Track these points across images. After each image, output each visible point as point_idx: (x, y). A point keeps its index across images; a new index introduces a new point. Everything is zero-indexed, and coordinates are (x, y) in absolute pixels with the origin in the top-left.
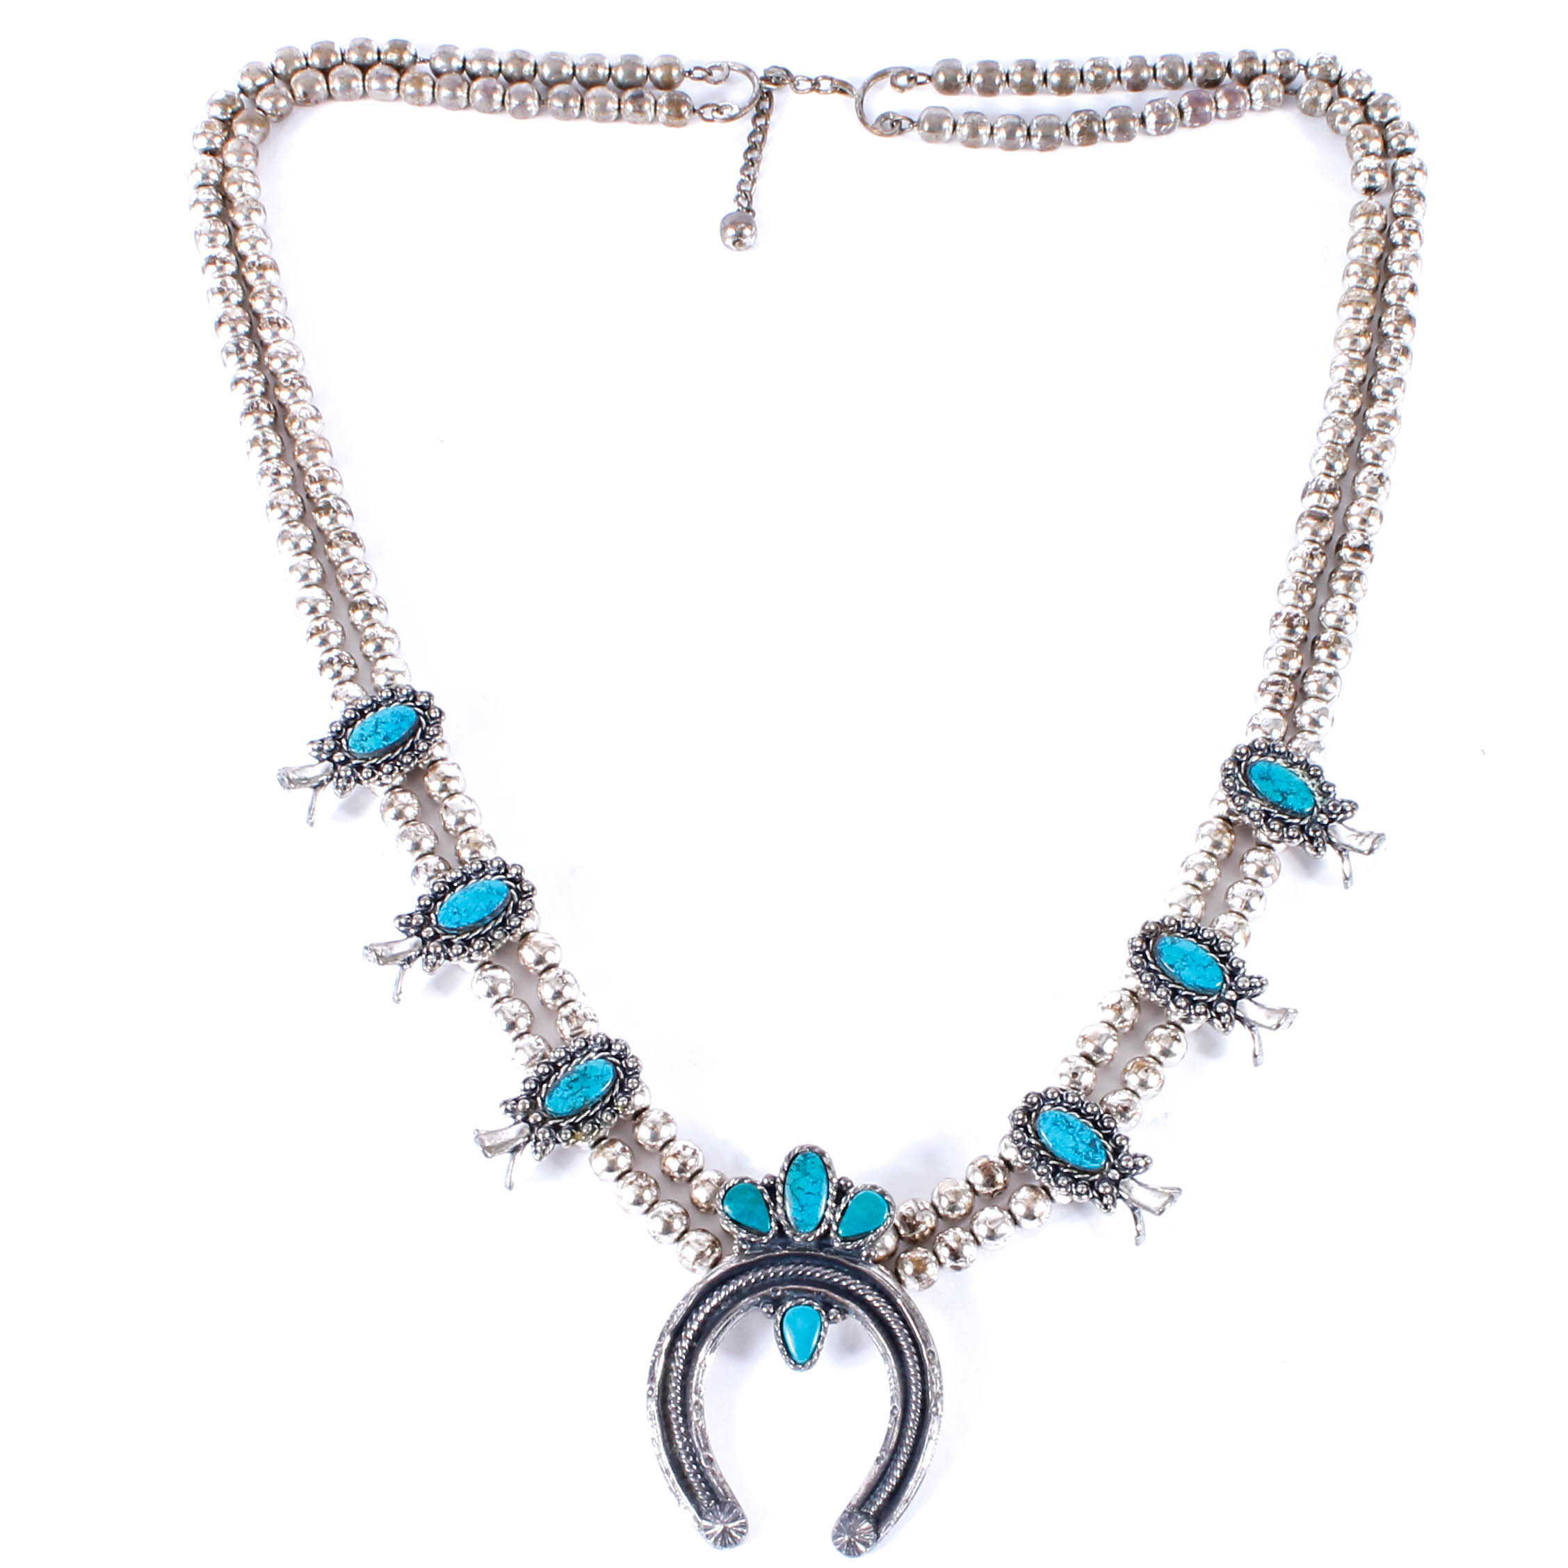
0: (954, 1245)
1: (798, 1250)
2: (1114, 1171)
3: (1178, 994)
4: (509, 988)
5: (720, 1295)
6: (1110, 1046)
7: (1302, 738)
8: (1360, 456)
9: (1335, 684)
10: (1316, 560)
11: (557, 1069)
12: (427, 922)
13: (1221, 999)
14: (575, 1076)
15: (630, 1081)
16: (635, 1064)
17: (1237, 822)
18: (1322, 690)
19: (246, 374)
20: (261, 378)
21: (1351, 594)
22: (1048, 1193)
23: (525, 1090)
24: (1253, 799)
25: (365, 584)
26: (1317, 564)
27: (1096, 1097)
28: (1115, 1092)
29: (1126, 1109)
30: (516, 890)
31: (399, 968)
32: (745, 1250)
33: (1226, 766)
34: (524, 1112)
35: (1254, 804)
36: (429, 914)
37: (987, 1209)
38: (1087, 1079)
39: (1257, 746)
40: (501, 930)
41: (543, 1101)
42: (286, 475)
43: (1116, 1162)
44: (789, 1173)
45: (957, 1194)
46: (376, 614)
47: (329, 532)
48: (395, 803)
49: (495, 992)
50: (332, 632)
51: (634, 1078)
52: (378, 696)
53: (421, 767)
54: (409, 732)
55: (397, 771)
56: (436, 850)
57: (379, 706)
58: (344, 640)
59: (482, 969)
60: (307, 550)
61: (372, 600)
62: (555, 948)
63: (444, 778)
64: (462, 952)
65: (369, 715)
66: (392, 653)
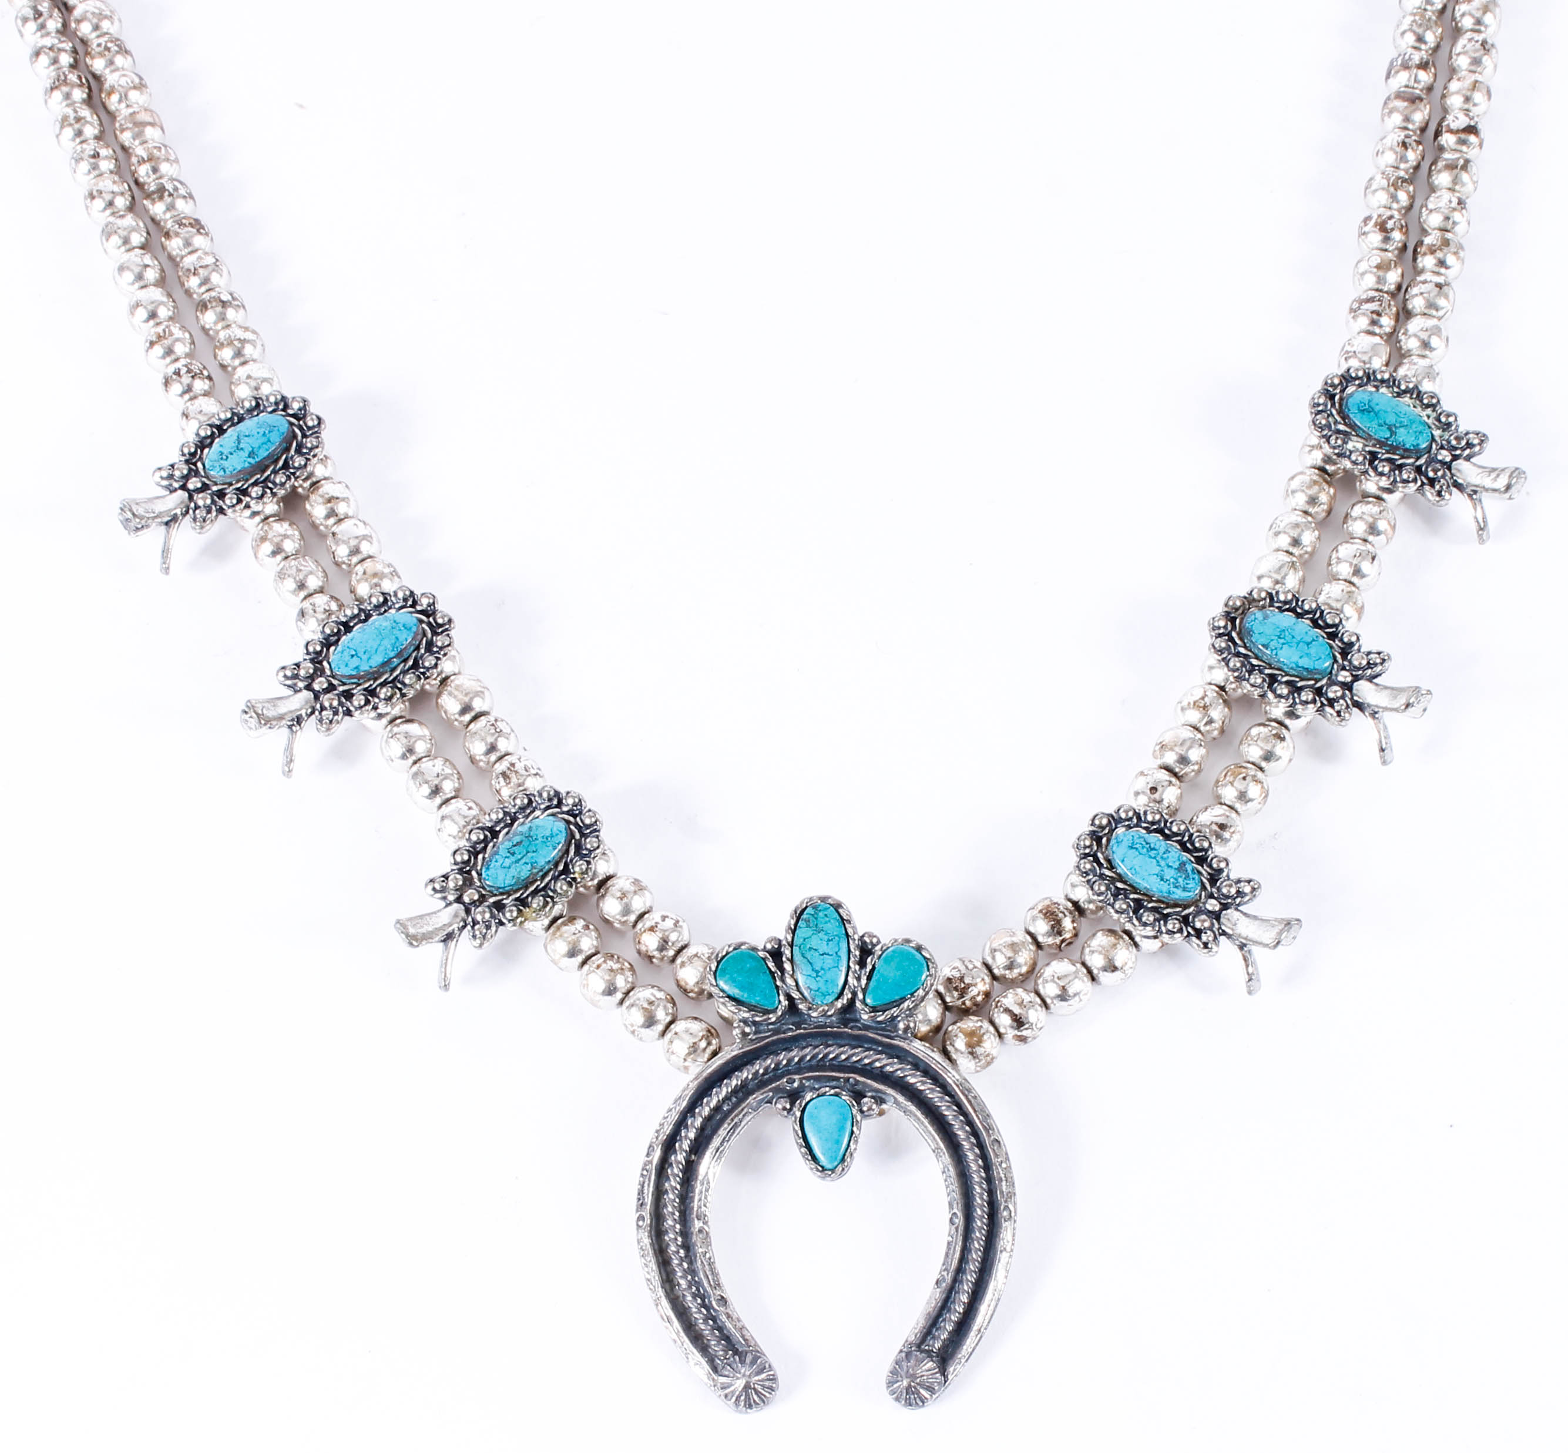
0: (1017, 1010)
1: (816, 1027)
2: (1213, 901)
3: (1276, 681)
4: (429, 746)
5: (721, 1093)
6: (1195, 754)
7: (1410, 363)
8: (1456, 24)
9: (1446, 297)
10: (1410, 150)
11: (495, 834)
12: (319, 671)
13: (1332, 683)
14: (517, 839)
15: (588, 841)
16: (593, 820)
17: (1335, 473)
18: (1431, 305)
19: (48, 42)
20: (68, 46)
21: (1457, 188)
22: (1131, 938)
23: (456, 863)
24: (1353, 438)
25: (215, 278)
26: (1412, 156)
27: (1184, 815)
28: (1206, 809)
29: (1222, 827)
30: (429, 624)
31: (286, 730)
32: (749, 1034)
33: (1316, 401)
34: (457, 890)
35: (1355, 444)
36: (321, 663)
37: (1054, 963)
38: (1170, 795)
39: (1353, 375)
40: (414, 673)
41: (480, 874)
42: (107, 157)
43: (1214, 890)
44: (797, 931)
45: (1014, 947)
46: (231, 313)
47: (166, 221)
48: (269, 537)
49: (410, 751)
50: (178, 340)
51: (593, 837)
52: (239, 408)
53: (300, 490)
54: (280, 445)
55: (269, 495)
56: (326, 588)
57: (241, 419)
58: (192, 346)
59: (393, 724)
60: (139, 245)
61: (225, 297)
62: (483, 692)
63: (329, 501)
64: (365, 705)
65: (229, 430)
66: (255, 357)
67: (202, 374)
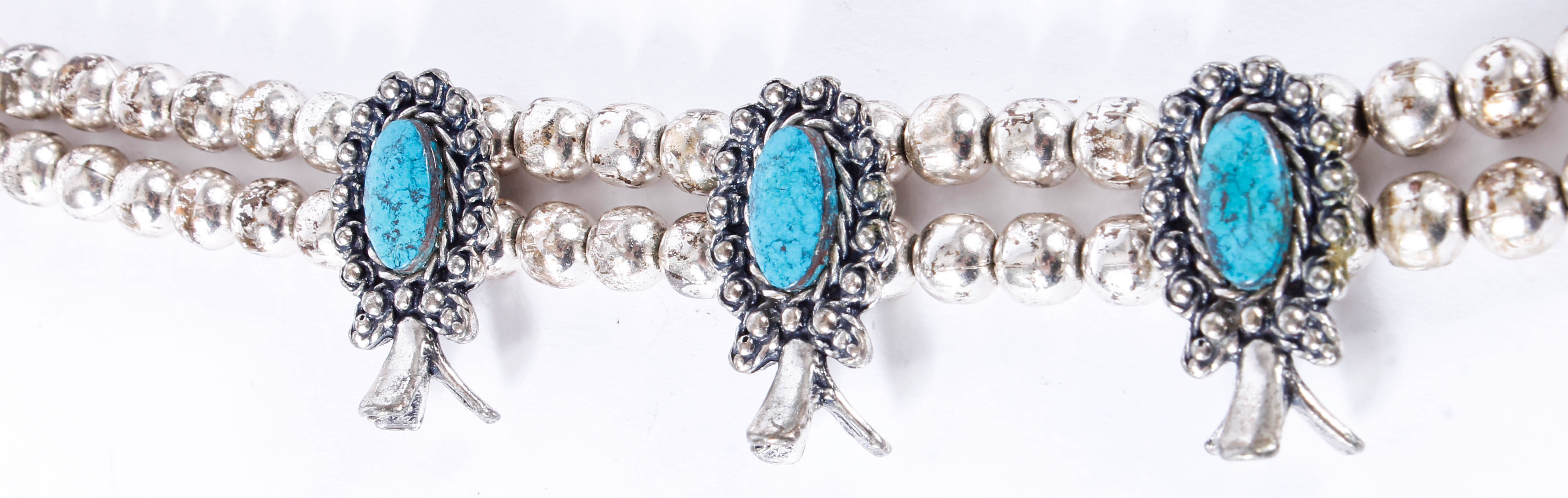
4: (979, 231)
11: (1182, 224)
12: (772, 309)
14: (1215, 197)
15: (1289, 96)
16: (1263, 69)
23: (1186, 308)
25: (161, 88)
30: (810, 114)
31: (824, 410)
34: (1227, 333)
36: (761, 298)
40: (865, 181)
41: (1227, 285)
46: (217, 99)
47: (49, 102)
48: (540, 248)
49: (972, 260)
50: (205, 191)
51: (1288, 85)
52: (345, 171)
53: (506, 166)
54: (428, 150)
55: (486, 210)
56: (661, 222)
57: (361, 178)
58: (227, 177)
59: (915, 259)
60: (56, 156)
61: (192, 91)
62: (955, 106)
63: (548, 136)
64: (863, 278)
65: (365, 203)
66: (294, 106)
67: (271, 188)
